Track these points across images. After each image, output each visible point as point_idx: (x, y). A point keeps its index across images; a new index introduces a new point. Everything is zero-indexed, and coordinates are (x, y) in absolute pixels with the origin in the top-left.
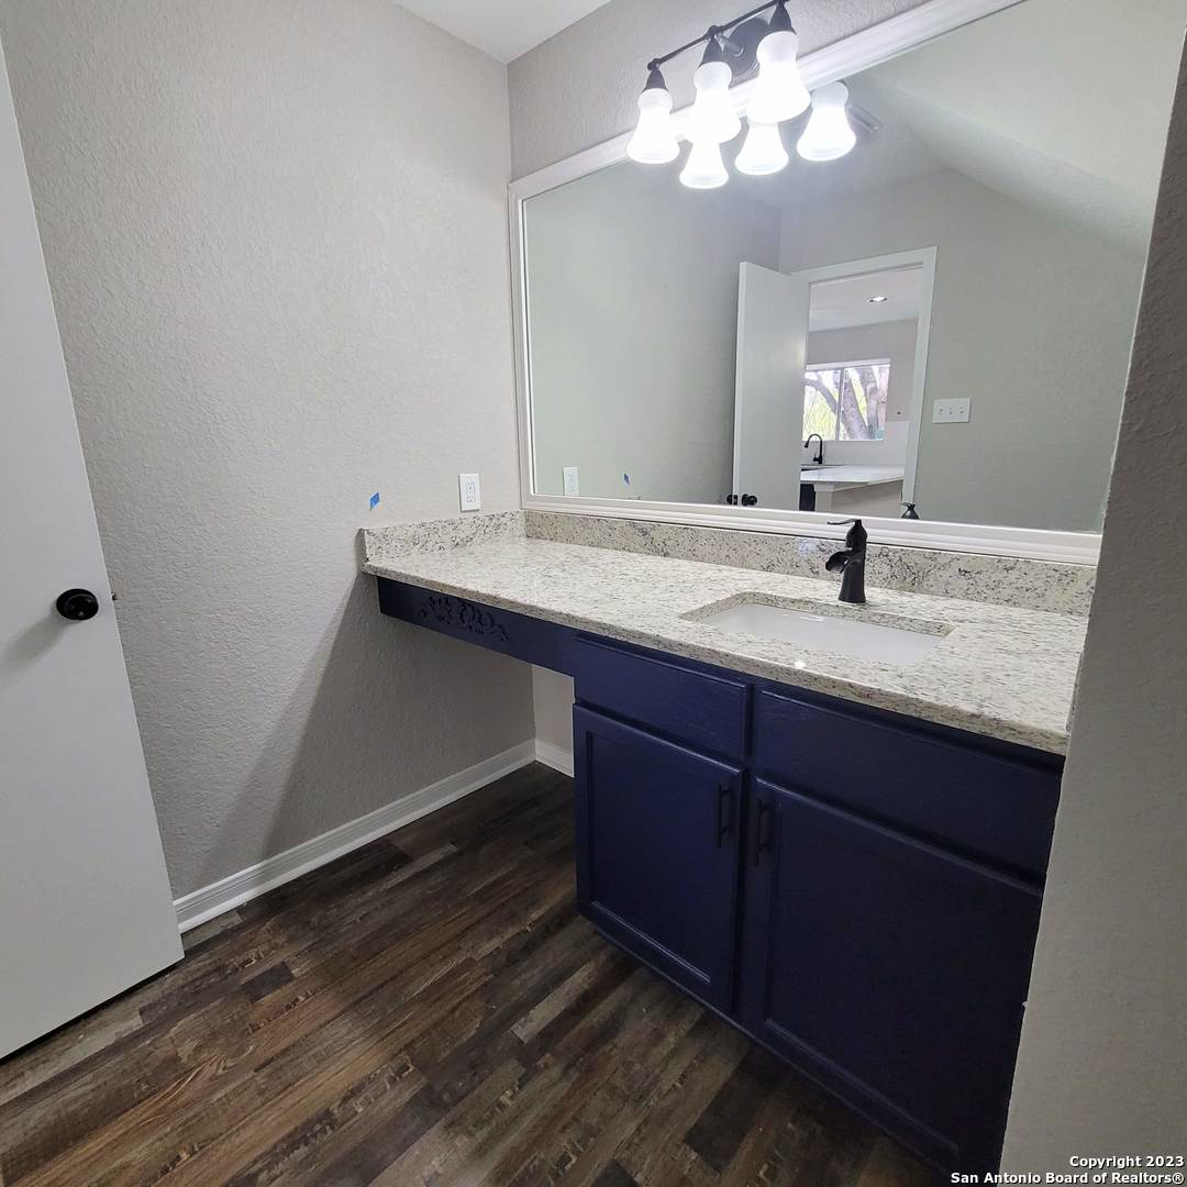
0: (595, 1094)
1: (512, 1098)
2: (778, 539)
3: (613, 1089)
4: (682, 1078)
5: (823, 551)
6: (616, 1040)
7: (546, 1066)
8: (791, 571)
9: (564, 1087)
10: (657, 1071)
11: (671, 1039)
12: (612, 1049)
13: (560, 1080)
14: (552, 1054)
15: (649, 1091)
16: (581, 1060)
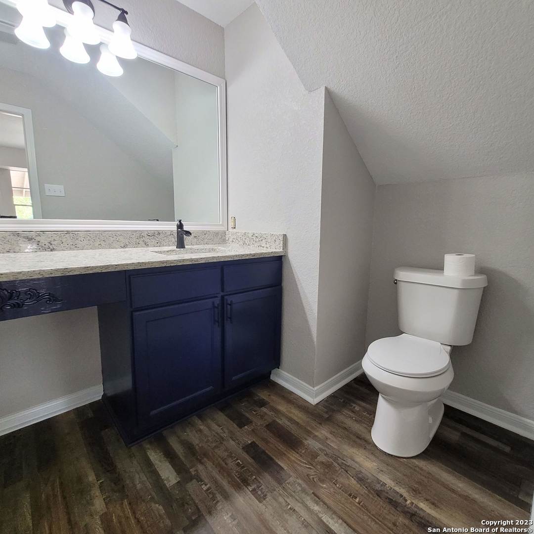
0: (216, 453)
1: (206, 485)
2: (127, 233)
3: (216, 447)
4: (219, 426)
5: (149, 236)
6: (195, 444)
7: (196, 470)
8: (136, 246)
9: (209, 464)
10: (214, 433)
11: (202, 427)
12: (199, 446)
13: (205, 466)
14: (191, 468)
15: (220, 436)
16: (199, 457)
